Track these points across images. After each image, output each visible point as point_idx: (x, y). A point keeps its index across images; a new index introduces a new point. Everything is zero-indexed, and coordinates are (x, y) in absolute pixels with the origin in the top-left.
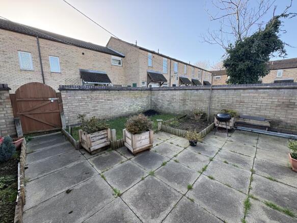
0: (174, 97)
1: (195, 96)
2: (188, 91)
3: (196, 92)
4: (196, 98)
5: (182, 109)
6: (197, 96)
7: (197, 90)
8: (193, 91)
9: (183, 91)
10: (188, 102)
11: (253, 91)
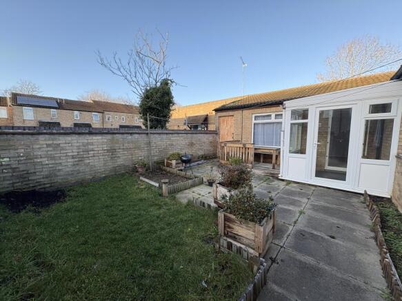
0: (91, 147)
1: (128, 143)
2: (117, 135)
3: (129, 137)
4: (131, 146)
5: (110, 165)
6: (132, 142)
7: (131, 134)
8: (126, 135)
9: (109, 137)
10: (120, 153)
11: (176, 135)
